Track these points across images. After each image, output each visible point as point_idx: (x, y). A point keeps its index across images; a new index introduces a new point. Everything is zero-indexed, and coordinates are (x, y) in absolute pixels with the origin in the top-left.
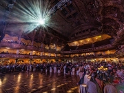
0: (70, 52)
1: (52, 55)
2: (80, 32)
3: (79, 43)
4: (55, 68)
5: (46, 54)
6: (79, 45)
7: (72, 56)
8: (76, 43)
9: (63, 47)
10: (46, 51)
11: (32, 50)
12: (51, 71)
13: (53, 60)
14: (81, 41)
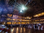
0: (34, 19)
1: (28, 21)
2: (38, 11)
3: (38, 15)
4: (30, 26)
5: (26, 20)
6: (38, 16)
7: (36, 21)
8: (37, 16)
9: (31, 17)
10: (25, 19)
11: (21, 19)
12: (28, 27)
13: (28, 23)
14: (39, 14)
